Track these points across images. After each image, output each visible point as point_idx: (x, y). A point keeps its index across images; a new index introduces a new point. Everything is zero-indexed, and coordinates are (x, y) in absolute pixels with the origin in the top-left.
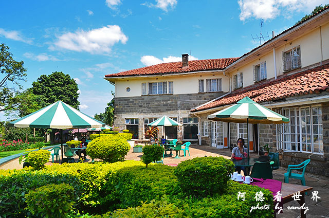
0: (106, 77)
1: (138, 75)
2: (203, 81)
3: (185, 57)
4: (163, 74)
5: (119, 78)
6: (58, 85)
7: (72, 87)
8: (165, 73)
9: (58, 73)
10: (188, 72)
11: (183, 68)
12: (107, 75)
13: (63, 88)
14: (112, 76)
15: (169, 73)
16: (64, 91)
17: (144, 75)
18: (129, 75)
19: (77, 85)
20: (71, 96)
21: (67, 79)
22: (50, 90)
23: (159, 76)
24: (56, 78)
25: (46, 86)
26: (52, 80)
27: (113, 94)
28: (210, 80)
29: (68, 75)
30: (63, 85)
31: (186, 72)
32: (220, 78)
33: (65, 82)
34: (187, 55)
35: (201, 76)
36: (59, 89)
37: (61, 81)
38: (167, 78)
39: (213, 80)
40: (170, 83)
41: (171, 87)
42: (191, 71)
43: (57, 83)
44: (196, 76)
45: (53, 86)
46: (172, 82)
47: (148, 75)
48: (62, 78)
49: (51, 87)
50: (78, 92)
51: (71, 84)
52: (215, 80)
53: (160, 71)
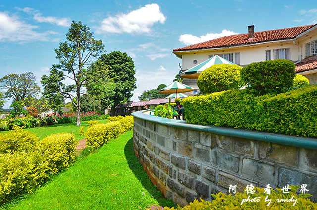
0: (174, 51)
1: (205, 48)
2: (270, 51)
3: (251, 28)
4: (230, 46)
5: (186, 51)
6: (118, 63)
7: (129, 64)
8: (232, 45)
9: (117, 52)
10: (255, 43)
11: (249, 39)
12: (174, 49)
13: (122, 65)
14: (180, 50)
15: (236, 45)
16: (123, 68)
17: (211, 47)
18: (197, 48)
19: (133, 62)
20: (129, 73)
21: (125, 57)
22: (111, 67)
23: (226, 48)
24: (115, 56)
25: (106, 64)
26: (112, 58)
27: (180, 67)
28: (278, 50)
29: (125, 54)
30: (121, 63)
31: (253, 43)
32: (289, 47)
33: (123, 60)
34: (253, 27)
35: (268, 46)
36: (118, 66)
37: (120, 60)
38: (233, 49)
39: (280, 49)
40: (236, 54)
41: (237, 59)
42: (258, 42)
43: (116, 61)
44: (263, 46)
45: (113, 64)
46: (239, 54)
47: (215, 47)
48: (120, 57)
49: (111, 65)
50: (134, 69)
51: (128, 61)
52: (283, 49)
53: (227, 43)
